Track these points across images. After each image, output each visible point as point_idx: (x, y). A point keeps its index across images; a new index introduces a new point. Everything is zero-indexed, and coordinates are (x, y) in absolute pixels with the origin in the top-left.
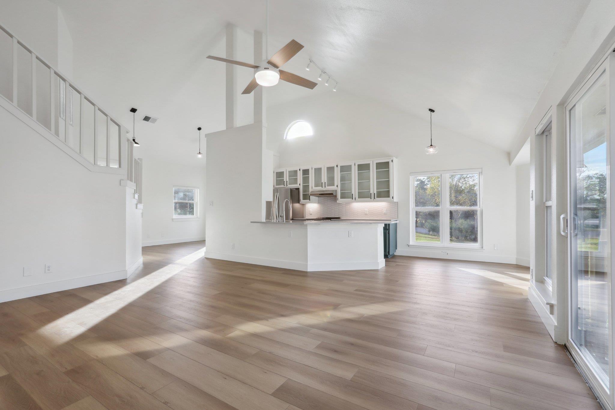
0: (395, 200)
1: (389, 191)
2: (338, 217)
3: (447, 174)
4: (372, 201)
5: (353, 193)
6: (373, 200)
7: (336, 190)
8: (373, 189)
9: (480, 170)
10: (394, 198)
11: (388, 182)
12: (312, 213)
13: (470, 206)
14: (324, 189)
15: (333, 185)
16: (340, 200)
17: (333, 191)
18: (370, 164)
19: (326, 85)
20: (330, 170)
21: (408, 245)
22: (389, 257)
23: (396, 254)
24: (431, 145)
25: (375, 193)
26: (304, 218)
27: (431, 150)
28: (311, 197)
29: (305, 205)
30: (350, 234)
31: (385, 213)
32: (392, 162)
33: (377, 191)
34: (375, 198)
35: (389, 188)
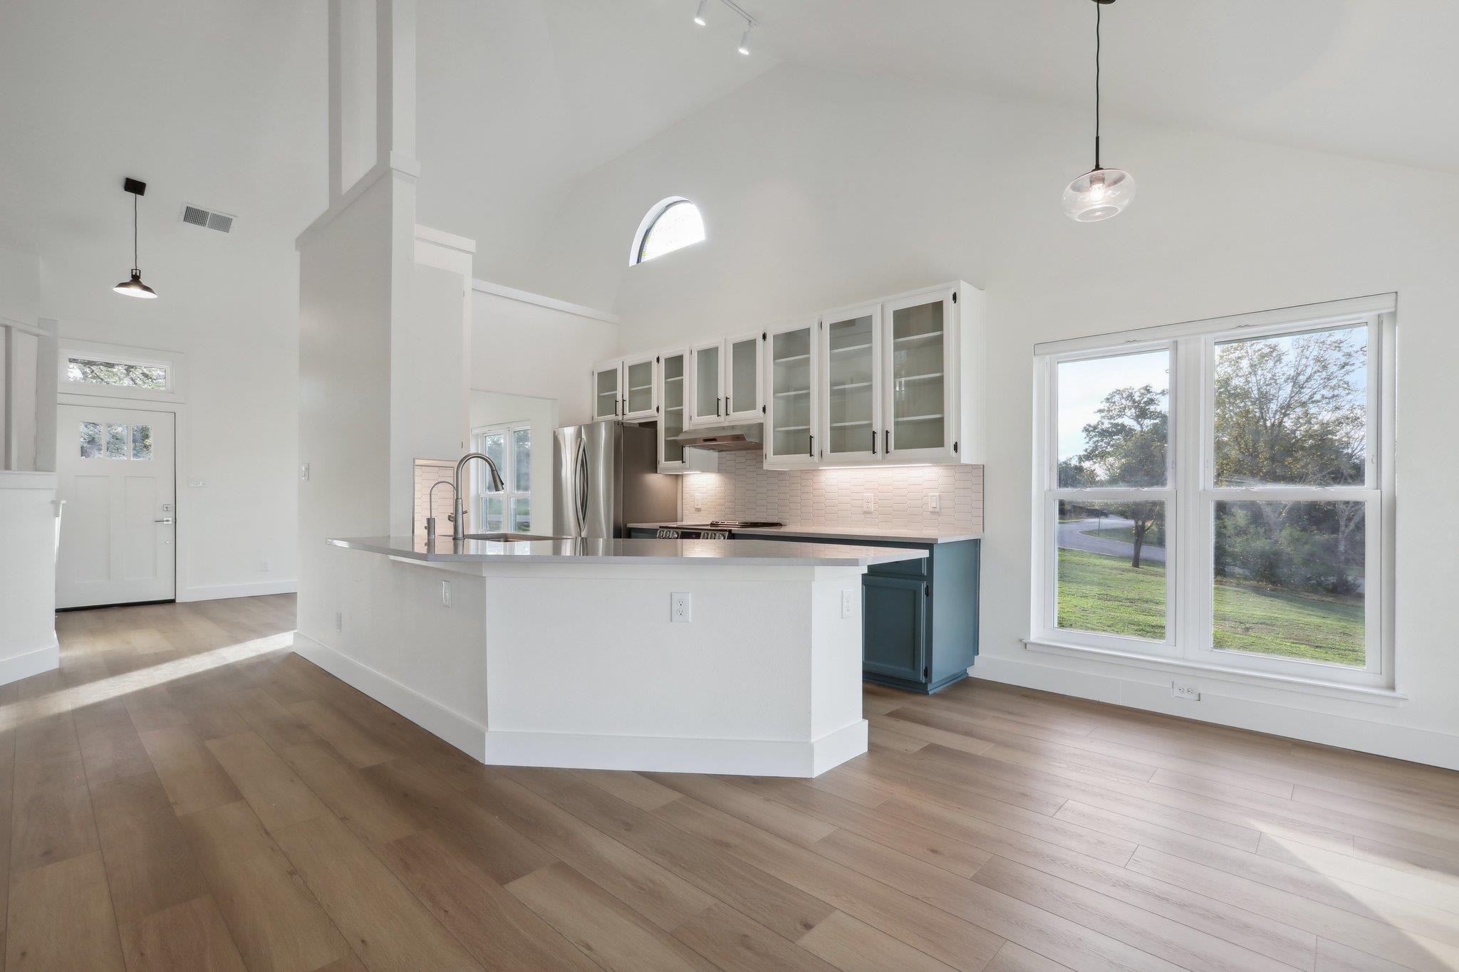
0: (968, 456)
1: (940, 422)
2: (775, 521)
3: (1203, 337)
4: (878, 462)
5: (814, 432)
6: (883, 458)
7: (762, 424)
8: (883, 416)
9: (1386, 305)
10: (963, 447)
11: (939, 384)
12: (700, 506)
13: (1323, 482)
14: (723, 421)
15: (752, 406)
16: (773, 461)
17: (750, 427)
18: (874, 318)
19: (743, 56)
20: (745, 351)
21: (1021, 641)
22: (932, 689)
23: (973, 672)
24: (1098, 167)
25: (887, 432)
26: (677, 521)
27: (1098, 196)
28: (687, 450)
29: (678, 478)
30: (675, 607)
31: (933, 510)
32: (955, 302)
33: (896, 424)
34: (887, 452)
35: (940, 408)
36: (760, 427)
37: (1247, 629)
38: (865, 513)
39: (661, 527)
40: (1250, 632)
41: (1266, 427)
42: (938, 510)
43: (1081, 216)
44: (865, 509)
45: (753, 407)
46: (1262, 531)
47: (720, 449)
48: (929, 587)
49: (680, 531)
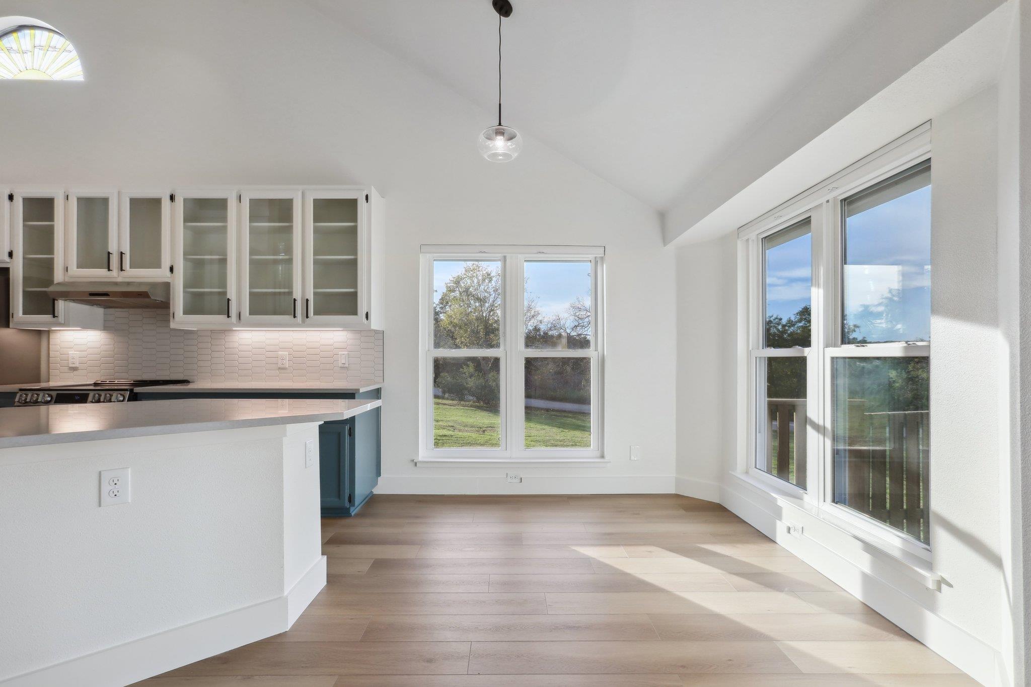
0: (375, 323)
1: (354, 295)
2: (181, 377)
3: (520, 256)
4: (298, 325)
5: (232, 294)
6: (303, 322)
7: (169, 283)
8: (303, 287)
9: (600, 252)
10: (373, 316)
11: (353, 264)
12: (77, 365)
14: (115, 275)
15: (154, 263)
16: (180, 319)
17: (154, 285)
18: (294, 202)
20: (146, 208)
21: (413, 460)
22: (354, 511)
23: (377, 491)
24: (500, 124)
25: (307, 300)
26: (40, 382)
27: (500, 143)
28: (61, 305)
29: (40, 334)
30: (106, 488)
31: (342, 365)
32: (367, 202)
33: (315, 294)
34: (307, 317)
35: (354, 283)
36: (167, 286)
37: (484, 431)
38: (280, 368)
39: (21, 390)
40: (486, 433)
41: (483, 316)
42: (347, 365)
43: (489, 156)
44: (280, 365)
45: (158, 265)
46: (481, 374)
47: (106, 305)
48: (352, 429)
49: (54, 394)
